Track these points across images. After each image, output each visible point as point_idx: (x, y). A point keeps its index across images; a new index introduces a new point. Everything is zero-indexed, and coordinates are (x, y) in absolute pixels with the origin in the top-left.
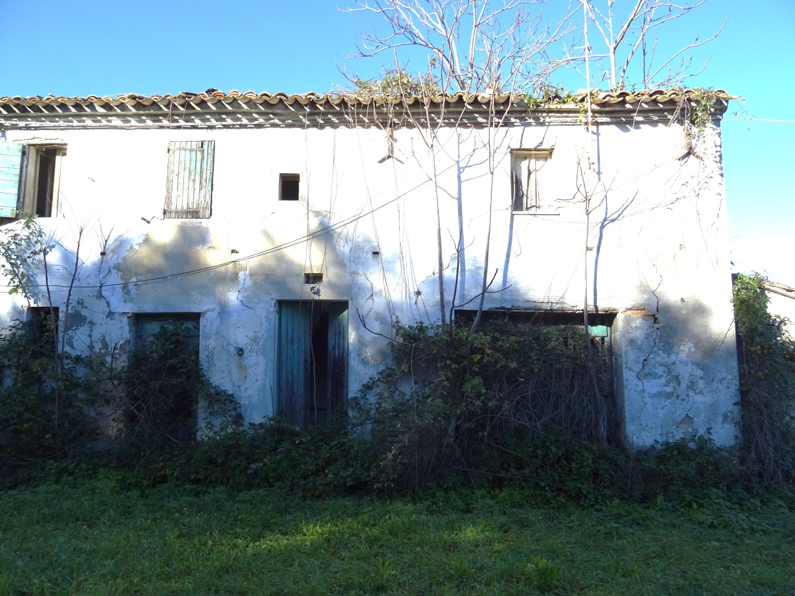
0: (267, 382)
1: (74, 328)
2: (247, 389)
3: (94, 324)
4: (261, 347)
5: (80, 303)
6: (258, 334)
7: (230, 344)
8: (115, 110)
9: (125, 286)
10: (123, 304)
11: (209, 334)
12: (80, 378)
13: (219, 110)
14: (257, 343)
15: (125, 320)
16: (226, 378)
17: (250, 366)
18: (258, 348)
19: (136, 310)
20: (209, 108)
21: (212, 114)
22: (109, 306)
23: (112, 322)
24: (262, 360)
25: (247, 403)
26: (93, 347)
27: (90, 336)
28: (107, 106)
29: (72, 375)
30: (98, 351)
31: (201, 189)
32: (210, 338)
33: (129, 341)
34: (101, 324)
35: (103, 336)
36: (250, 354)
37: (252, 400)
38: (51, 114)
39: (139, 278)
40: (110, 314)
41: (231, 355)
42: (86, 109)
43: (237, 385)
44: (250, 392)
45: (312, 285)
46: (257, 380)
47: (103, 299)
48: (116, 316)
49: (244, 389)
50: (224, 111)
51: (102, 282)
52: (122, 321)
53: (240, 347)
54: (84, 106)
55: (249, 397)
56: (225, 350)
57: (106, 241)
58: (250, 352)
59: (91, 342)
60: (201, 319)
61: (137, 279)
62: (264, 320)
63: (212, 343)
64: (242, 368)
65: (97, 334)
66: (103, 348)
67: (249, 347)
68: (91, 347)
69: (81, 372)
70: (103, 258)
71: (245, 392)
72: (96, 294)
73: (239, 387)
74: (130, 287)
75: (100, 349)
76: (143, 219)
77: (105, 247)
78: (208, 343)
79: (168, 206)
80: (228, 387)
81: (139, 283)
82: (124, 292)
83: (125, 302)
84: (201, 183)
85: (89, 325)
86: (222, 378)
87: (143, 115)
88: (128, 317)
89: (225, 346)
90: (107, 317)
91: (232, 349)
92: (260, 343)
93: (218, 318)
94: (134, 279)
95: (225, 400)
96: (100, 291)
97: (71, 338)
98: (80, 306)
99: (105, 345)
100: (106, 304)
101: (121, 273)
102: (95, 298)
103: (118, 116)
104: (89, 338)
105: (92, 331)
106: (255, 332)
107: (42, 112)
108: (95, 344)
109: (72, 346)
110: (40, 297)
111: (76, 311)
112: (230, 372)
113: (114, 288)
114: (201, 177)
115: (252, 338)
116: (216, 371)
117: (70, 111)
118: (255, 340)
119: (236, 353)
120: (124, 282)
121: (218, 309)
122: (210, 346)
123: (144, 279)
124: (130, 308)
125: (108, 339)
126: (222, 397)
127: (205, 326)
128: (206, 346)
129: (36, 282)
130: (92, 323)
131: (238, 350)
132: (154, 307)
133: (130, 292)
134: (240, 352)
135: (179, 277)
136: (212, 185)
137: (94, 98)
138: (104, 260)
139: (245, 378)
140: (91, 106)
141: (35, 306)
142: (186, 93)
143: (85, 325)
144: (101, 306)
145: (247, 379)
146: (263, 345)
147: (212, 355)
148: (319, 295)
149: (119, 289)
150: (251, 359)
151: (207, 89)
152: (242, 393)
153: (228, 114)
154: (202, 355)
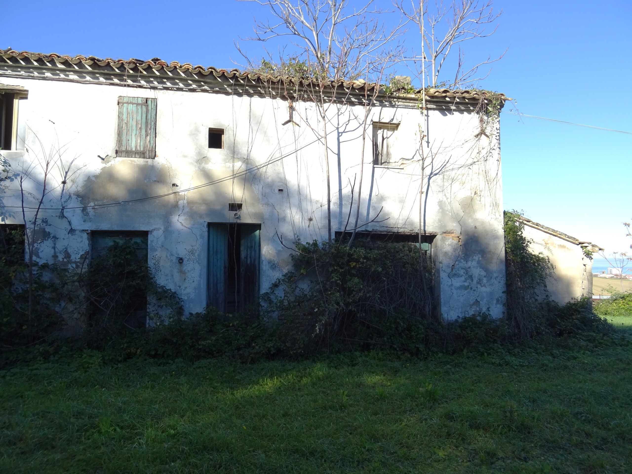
0: (202, 283)
1: (39, 242)
2: (186, 288)
3: (58, 238)
4: (197, 257)
5: (45, 221)
6: (194, 248)
7: (172, 255)
8: (74, 67)
9: (84, 210)
10: (83, 223)
11: (156, 247)
12: (47, 281)
13: (162, 76)
14: (193, 254)
15: (85, 236)
16: (170, 280)
17: (189, 271)
18: (194, 258)
19: (94, 228)
20: (154, 73)
21: (156, 77)
22: (70, 224)
23: (73, 237)
24: (197, 267)
25: (186, 298)
26: (57, 257)
27: (54, 248)
28: (66, 63)
29: (39, 279)
30: (61, 260)
31: (147, 135)
32: (156, 250)
33: (88, 252)
34: (64, 239)
35: (66, 248)
36: (188, 262)
37: (190, 296)
38: (14, 65)
39: (96, 203)
40: (72, 231)
41: (173, 263)
42: (48, 64)
43: (178, 285)
44: (188, 290)
45: (235, 212)
46: (193, 282)
47: (64, 219)
48: (77, 232)
49: (183, 288)
50: (166, 76)
51: (64, 205)
52: (82, 237)
53: (181, 257)
54: (45, 62)
55: (188, 294)
56: (169, 259)
57: (66, 173)
58: (188, 260)
59: (55, 253)
60: (149, 236)
61: (94, 204)
62: (198, 237)
63: (158, 253)
64: (182, 272)
65: (60, 246)
66: (65, 257)
67: (187, 257)
68: (55, 256)
69: (46, 277)
70: (64, 186)
71: (184, 290)
72: (58, 214)
73: (180, 287)
74: (89, 210)
75: (63, 259)
76: (99, 156)
77: (65, 178)
78: (155, 254)
79: (119, 147)
80: (171, 286)
81: (96, 207)
82: (84, 214)
83: (84, 221)
84: (146, 131)
85: (53, 239)
86: (166, 280)
87: (97, 73)
88: (87, 234)
89: (168, 256)
90: (68, 233)
91: (174, 259)
92: (196, 254)
93: (163, 235)
94: (92, 204)
95: (171, 296)
96: (62, 213)
97: (38, 249)
98: (45, 224)
99: (68, 255)
100: (68, 223)
101: (81, 199)
102: (57, 218)
103: (75, 72)
104: (53, 250)
105: (55, 244)
106: (192, 246)
107: (6, 62)
108: (58, 254)
109: (38, 256)
110: (7, 215)
111: (40, 228)
112: (172, 276)
113: (74, 210)
114: (147, 126)
115: (189, 250)
116: (162, 275)
117: (33, 64)
118: (192, 252)
119: (178, 262)
120: (83, 206)
121: (163, 228)
122: (157, 256)
123: (100, 204)
124: (90, 226)
125: (69, 251)
126: (169, 294)
127: (152, 241)
128: (153, 256)
129: (3, 203)
130: (55, 238)
131: (178, 259)
132: (110, 226)
133: (89, 214)
134: (181, 260)
135: (130, 204)
136: (156, 133)
137: (56, 56)
138: (65, 188)
139: (185, 280)
140: (52, 62)
141: (3, 223)
142: (136, 60)
143: (49, 240)
144: (63, 224)
145: (186, 281)
146: (198, 255)
147: (158, 263)
148: (240, 220)
149: (79, 211)
150: (188, 266)
151: (153, 58)
152: (182, 291)
153: (169, 79)
154: (151, 263)
